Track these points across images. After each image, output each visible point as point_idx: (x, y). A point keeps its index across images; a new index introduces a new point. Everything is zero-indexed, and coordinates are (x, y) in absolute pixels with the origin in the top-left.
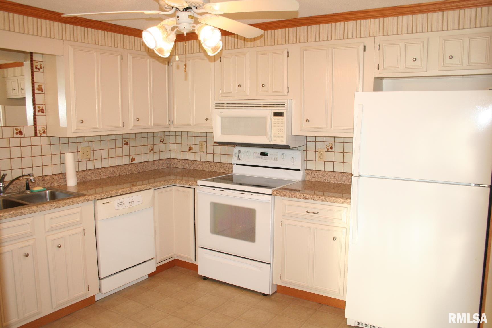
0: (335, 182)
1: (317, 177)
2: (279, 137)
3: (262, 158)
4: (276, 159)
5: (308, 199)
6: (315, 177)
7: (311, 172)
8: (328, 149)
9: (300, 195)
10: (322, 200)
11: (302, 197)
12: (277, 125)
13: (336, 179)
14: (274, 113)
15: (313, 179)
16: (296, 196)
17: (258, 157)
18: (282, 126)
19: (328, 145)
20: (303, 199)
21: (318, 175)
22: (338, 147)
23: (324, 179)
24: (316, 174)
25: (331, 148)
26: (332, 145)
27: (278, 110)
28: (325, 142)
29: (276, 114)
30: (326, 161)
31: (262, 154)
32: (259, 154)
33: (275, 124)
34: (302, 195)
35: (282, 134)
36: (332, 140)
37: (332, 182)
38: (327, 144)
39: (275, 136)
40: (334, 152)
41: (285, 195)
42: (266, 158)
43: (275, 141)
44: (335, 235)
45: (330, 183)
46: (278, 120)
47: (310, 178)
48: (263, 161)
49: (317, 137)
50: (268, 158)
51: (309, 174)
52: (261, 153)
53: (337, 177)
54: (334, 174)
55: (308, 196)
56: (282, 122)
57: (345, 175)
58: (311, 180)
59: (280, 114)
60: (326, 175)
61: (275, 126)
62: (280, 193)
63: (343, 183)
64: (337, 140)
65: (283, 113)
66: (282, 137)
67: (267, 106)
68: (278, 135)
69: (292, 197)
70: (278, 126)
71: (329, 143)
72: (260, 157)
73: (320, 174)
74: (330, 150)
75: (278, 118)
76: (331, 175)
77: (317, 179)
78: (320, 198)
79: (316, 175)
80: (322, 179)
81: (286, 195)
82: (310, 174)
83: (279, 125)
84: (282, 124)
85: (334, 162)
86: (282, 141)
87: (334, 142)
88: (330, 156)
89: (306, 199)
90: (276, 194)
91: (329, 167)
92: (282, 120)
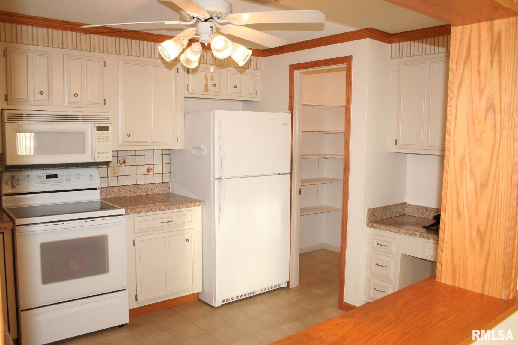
0: (132, 195)
1: (113, 193)
2: (103, 153)
3: (49, 181)
4: (69, 180)
5: (164, 210)
6: (110, 194)
7: (106, 189)
8: (121, 164)
9: (155, 208)
10: (176, 208)
11: (158, 209)
12: (101, 140)
13: (132, 192)
14: (97, 127)
15: (109, 197)
16: (152, 210)
17: (43, 181)
18: (107, 141)
19: (121, 159)
20: (159, 211)
21: (113, 191)
22: (130, 161)
23: (120, 194)
24: (111, 190)
25: (124, 162)
26: (125, 159)
27: (99, 124)
28: (117, 156)
29: (99, 129)
30: (119, 176)
31: (48, 177)
32: (44, 177)
33: (99, 139)
34: (158, 208)
35: (107, 150)
36: (124, 154)
37: (128, 195)
38: (119, 158)
39: (99, 153)
40: (127, 166)
41: (140, 212)
42: (55, 181)
43: (99, 158)
44: (188, 236)
45: (126, 197)
46: (103, 135)
47: (105, 196)
48: (52, 185)
49: (118, 152)
50: (58, 181)
51: (103, 192)
52: (47, 175)
53: (133, 190)
54: (129, 188)
55: (163, 207)
56: (107, 137)
57: (140, 187)
58: (107, 198)
59: (106, 129)
60: (122, 189)
61: (99, 142)
62: (134, 211)
63: (138, 194)
64: (129, 153)
65: (109, 127)
66: (107, 153)
67: (86, 119)
68: (103, 151)
69: (148, 212)
70: (103, 142)
71: (122, 158)
72: (46, 181)
73: (116, 190)
74: (123, 164)
75: (103, 133)
76: (127, 188)
77: (112, 196)
78: (175, 206)
79: (111, 192)
80: (118, 194)
81: (142, 210)
82: (105, 191)
83: (103, 140)
84: (107, 139)
85: (127, 176)
86: (107, 157)
87: (127, 156)
88: (122, 170)
89: (162, 210)
90: (130, 212)
91: (123, 182)
92: (107, 135)
